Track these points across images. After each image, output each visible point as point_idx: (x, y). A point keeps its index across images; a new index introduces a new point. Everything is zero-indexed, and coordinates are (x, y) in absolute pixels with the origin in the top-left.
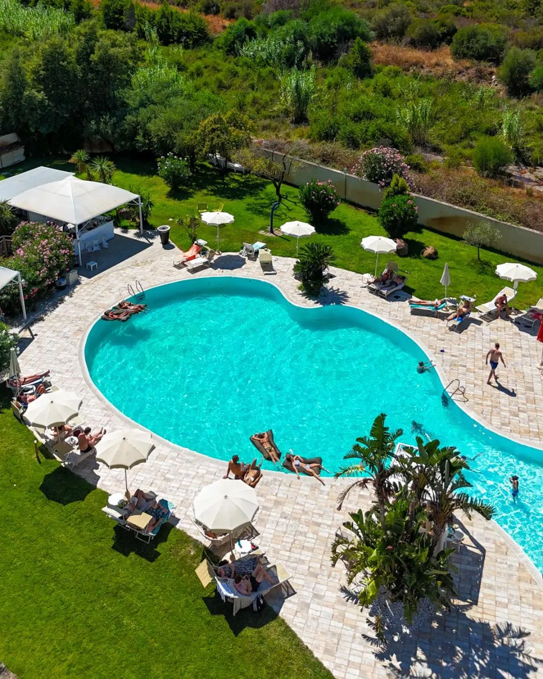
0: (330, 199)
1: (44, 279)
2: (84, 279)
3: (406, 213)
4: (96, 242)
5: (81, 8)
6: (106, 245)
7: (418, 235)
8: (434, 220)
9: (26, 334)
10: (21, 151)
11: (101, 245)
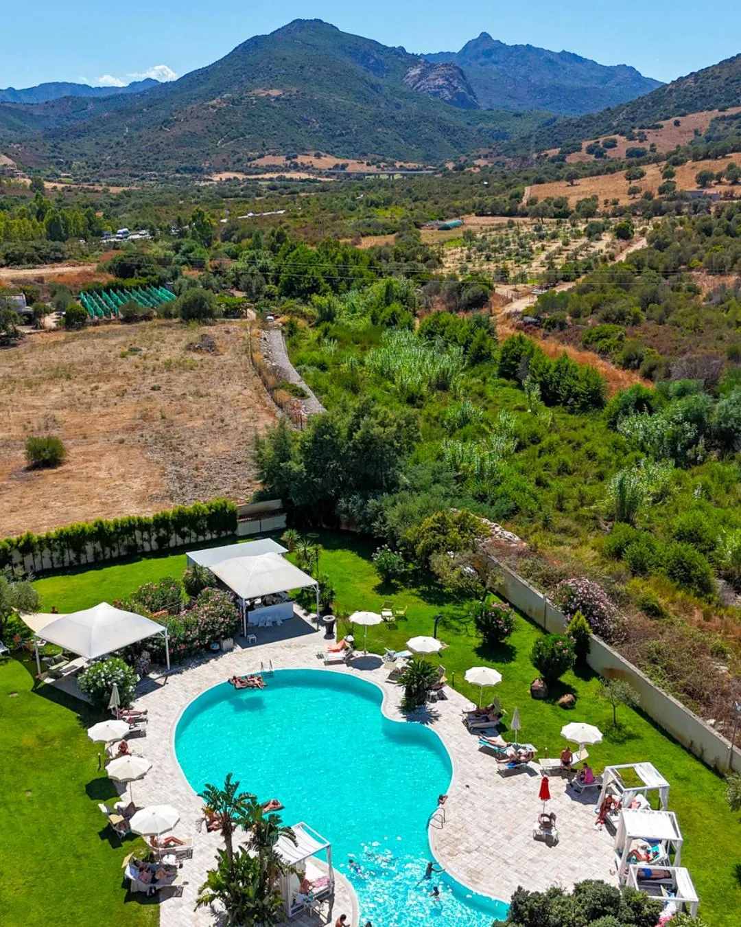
0: (497, 624)
1: (194, 640)
2: (238, 648)
3: (553, 654)
4: (269, 618)
5: (481, 348)
6: (279, 622)
7: (582, 682)
8: (606, 669)
9: (161, 681)
10: (283, 518)
11: (274, 623)
